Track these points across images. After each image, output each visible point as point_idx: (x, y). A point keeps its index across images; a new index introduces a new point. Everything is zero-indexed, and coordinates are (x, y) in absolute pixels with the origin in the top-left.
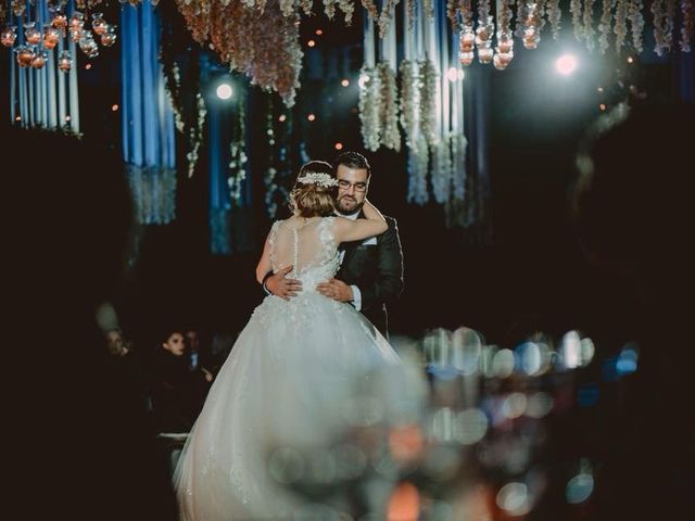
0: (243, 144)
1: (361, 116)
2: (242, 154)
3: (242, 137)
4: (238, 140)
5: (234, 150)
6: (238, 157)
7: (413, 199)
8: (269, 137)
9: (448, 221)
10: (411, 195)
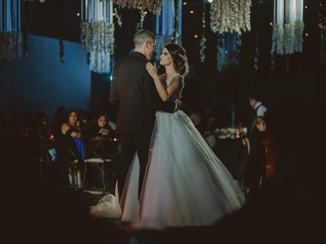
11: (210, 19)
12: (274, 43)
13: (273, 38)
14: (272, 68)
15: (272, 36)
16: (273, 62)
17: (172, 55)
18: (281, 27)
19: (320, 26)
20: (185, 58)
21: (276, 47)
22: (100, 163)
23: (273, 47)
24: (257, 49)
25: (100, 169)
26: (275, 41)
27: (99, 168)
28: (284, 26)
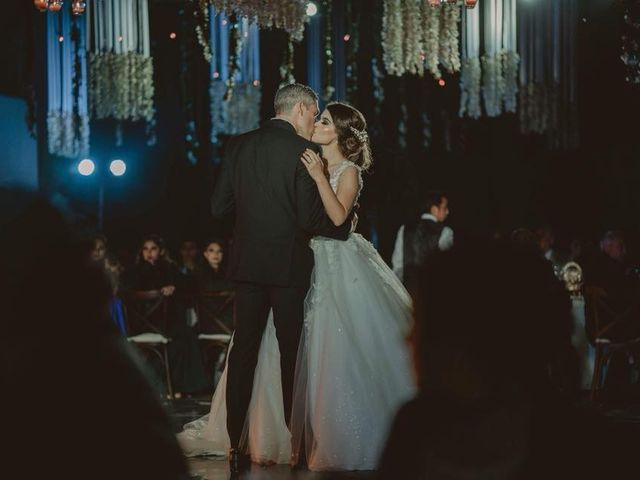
0: (292, 67)
1: (383, 44)
2: (291, 77)
3: (291, 60)
4: (288, 63)
5: (284, 72)
6: (286, 79)
7: (465, 113)
8: (327, 57)
9: (523, 127)
10: (463, 109)
11: (382, 47)
12: (464, 95)
13: (462, 86)
14: (426, 144)
15: (460, 82)
16: (427, 133)
17: (337, 127)
18: (476, 63)
19: (625, 59)
20: (363, 136)
21: (468, 102)
22: (161, 344)
23: (463, 102)
24: (404, 108)
25: (160, 355)
26: (466, 90)
27: (158, 353)
28: (481, 61)
